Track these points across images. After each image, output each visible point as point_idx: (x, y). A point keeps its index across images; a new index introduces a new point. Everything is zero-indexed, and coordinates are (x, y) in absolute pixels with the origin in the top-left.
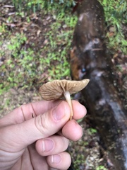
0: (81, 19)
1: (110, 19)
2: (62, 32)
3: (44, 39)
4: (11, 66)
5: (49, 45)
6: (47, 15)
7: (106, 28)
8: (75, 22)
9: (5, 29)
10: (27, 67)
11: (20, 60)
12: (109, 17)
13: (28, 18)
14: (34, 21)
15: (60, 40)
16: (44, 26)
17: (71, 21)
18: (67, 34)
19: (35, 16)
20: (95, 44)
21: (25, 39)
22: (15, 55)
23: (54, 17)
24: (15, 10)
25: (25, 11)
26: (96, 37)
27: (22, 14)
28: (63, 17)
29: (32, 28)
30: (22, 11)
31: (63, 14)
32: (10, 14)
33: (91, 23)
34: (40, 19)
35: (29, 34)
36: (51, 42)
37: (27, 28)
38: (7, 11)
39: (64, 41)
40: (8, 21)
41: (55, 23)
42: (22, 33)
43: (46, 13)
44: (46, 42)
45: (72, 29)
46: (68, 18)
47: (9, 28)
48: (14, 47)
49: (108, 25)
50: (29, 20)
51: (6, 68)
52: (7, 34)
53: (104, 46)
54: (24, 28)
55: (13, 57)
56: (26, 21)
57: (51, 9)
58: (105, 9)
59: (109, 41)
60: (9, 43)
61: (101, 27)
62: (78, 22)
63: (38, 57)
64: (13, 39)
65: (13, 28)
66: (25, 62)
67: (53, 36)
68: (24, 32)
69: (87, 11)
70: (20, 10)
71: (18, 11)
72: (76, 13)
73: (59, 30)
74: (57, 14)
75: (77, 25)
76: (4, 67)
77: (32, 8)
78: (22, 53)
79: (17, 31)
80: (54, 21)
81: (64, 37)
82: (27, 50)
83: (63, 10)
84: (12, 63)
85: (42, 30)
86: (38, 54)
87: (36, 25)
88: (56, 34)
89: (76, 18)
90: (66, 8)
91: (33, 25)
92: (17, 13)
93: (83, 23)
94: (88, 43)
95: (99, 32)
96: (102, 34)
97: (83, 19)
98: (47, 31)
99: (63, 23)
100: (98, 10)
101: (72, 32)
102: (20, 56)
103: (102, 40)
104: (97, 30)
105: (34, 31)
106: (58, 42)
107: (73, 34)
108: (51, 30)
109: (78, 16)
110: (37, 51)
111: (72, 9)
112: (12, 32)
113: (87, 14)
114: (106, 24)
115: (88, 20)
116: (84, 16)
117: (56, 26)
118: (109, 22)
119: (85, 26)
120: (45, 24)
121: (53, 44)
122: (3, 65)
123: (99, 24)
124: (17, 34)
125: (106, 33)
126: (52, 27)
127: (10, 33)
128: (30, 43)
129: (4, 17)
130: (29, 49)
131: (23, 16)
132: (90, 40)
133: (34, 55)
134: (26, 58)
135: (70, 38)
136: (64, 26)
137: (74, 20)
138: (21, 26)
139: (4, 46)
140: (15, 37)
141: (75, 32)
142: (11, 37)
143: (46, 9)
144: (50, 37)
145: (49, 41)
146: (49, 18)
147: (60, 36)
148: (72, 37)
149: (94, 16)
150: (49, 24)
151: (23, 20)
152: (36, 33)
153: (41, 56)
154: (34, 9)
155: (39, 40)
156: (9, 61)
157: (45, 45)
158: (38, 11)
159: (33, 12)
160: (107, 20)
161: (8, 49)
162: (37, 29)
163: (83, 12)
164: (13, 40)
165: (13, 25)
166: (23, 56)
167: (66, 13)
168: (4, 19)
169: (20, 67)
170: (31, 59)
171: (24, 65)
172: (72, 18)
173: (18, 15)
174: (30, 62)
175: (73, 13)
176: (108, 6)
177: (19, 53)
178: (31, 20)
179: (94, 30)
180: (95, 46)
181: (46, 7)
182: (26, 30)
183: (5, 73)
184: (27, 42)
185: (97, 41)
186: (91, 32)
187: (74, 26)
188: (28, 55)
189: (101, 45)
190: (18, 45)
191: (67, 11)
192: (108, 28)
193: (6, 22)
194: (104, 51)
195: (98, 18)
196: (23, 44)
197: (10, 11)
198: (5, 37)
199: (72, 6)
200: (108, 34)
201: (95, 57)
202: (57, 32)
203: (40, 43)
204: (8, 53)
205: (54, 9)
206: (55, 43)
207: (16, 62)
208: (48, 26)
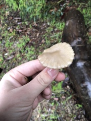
0: (67, 24)
1: (89, 22)
2: (54, 34)
3: (42, 39)
4: (20, 59)
5: (45, 43)
6: (43, 22)
7: (86, 30)
8: (63, 26)
9: (15, 33)
10: (30, 59)
11: (26, 54)
13: (30, 25)
14: (34, 27)
15: (52, 40)
16: (41, 30)
18: (58, 35)
19: (35, 24)
20: (78, 42)
21: (29, 39)
23: (48, 24)
24: (21, 21)
25: (28, 20)
26: (79, 37)
27: (27, 23)
28: (55, 23)
29: (33, 32)
30: (26, 21)
31: (54, 21)
32: (19, 23)
33: (75, 27)
34: (38, 25)
35: (31, 36)
36: (47, 41)
38: (16, 21)
39: (56, 40)
40: (17, 28)
41: (49, 28)
43: (42, 21)
44: (43, 41)
45: (61, 31)
46: (58, 24)
47: (18, 33)
48: (21, 45)
49: (87, 27)
50: (31, 27)
51: (16, 59)
52: (17, 37)
53: (85, 43)
54: (28, 32)
55: (21, 52)
56: (29, 27)
57: (46, 19)
58: (85, 16)
59: (89, 39)
60: (18, 43)
61: (82, 29)
62: (65, 26)
63: (38, 52)
64: (20, 40)
65: (21, 32)
66: (29, 56)
67: (47, 37)
68: (28, 35)
69: (71, 19)
70: (25, 20)
71: (24, 21)
72: (63, 20)
73: (52, 32)
74: (50, 21)
75: (65, 29)
76: (14, 59)
77: (33, 19)
78: (27, 49)
79: (23, 34)
80: (48, 26)
81: (55, 37)
82: (30, 47)
83: (54, 19)
84: (20, 56)
85: (40, 33)
86: (38, 49)
87: (36, 30)
88: (50, 35)
89: (64, 24)
90: (56, 17)
91: (34, 30)
92: (23, 23)
93: (69, 27)
94: (73, 41)
95: (81, 33)
96: (83, 34)
97: (69, 24)
98: (43, 34)
99: (54, 28)
100: (79, 17)
101: (61, 33)
102: (26, 51)
103: (83, 38)
104: (79, 31)
105: (34, 34)
106: (51, 41)
107: (62, 35)
108: (46, 33)
110: (37, 48)
111: (60, 18)
112: (20, 35)
113: (71, 21)
115: (73, 25)
116: (69, 22)
117: (50, 29)
118: (88, 25)
119: (71, 29)
120: (42, 29)
121: (48, 42)
123: (81, 27)
124: (23, 36)
125: (86, 33)
126: (47, 31)
127: (18, 36)
128: (32, 42)
129: (15, 25)
130: (31, 47)
131: (27, 24)
132: (74, 39)
133: (35, 51)
134: (29, 52)
135: (59, 37)
136: (56, 30)
137: (62, 25)
138: (26, 31)
139: (15, 44)
140: (22, 39)
141: (63, 34)
142: (19, 38)
143: (43, 19)
144: (46, 38)
145: (45, 40)
146: (44, 24)
147: (53, 36)
148: (61, 37)
149: (77, 22)
150: (45, 28)
151: (27, 27)
152: (36, 35)
153: (40, 51)
154: (35, 19)
155: (38, 40)
156: (18, 55)
157: (42, 43)
158: (37, 20)
159: (33, 21)
160: (86, 24)
161: (17, 47)
162: (37, 32)
163: (69, 19)
164: (20, 41)
165: (20, 31)
166: (28, 51)
167: (56, 20)
168: (14, 27)
169: (26, 59)
170: (33, 53)
171: (28, 58)
172: (61, 24)
173: (24, 24)
174: (33, 55)
175: (61, 20)
176: (86, 14)
177: (25, 49)
178: (32, 27)
179: (77, 32)
181: (42, 17)
182: (29, 33)
183: (15, 63)
184: (30, 42)
185: (80, 39)
186: (75, 33)
187: (62, 29)
188: (31, 50)
189: (83, 42)
190: (24, 44)
191: (57, 19)
192: (88, 30)
193: (16, 29)
194: (85, 46)
195: (80, 23)
196: (27, 44)
197: (18, 22)
198: (15, 39)
199: (60, 15)
200: (88, 33)
201: (79, 50)
202: (51, 34)
203: (39, 42)
204: (17, 50)
205: (48, 18)
206: (49, 42)
207: (23, 55)
208: (44, 30)
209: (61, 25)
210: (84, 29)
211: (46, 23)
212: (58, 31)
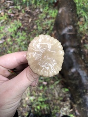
0: (60, 11)
1: (81, 12)
3: (34, 25)
4: (11, 43)
5: (37, 29)
6: (36, 8)
7: (77, 19)
8: (56, 14)
9: (7, 17)
10: (22, 44)
11: (17, 39)
13: (23, 10)
14: (27, 12)
15: (44, 26)
16: (34, 16)
17: (53, 13)
18: (50, 22)
19: (28, 9)
21: (20, 24)
22: (13, 35)
23: (41, 10)
24: (14, 4)
25: (21, 5)
26: (70, 24)
27: (19, 7)
28: (48, 10)
29: (25, 17)
30: (19, 5)
31: (47, 8)
32: (11, 7)
33: (67, 15)
34: (31, 11)
35: (23, 22)
36: (39, 27)
38: (8, 5)
39: (48, 26)
40: (9, 12)
41: (41, 14)
42: (19, 20)
44: (35, 27)
45: (54, 18)
46: (51, 11)
47: (10, 17)
48: (13, 30)
50: (23, 12)
51: (7, 44)
52: (8, 21)
53: (76, 31)
55: (12, 37)
57: (39, 5)
58: (77, 5)
59: (79, 28)
60: (9, 27)
61: (74, 17)
62: (58, 14)
63: (29, 38)
65: (13, 17)
66: (20, 41)
67: (40, 23)
69: (65, 6)
71: (16, 5)
72: (56, 7)
73: (45, 19)
74: (43, 8)
75: (57, 16)
76: (5, 44)
77: (26, 4)
78: (18, 34)
79: (15, 19)
80: (41, 12)
81: (48, 24)
82: (21, 32)
83: (47, 5)
84: (11, 41)
85: (33, 18)
86: (29, 35)
87: (29, 15)
89: (57, 11)
90: (50, 4)
91: (26, 15)
92: (15, 7)
93: (61, 14)
94: (64, 29)
95: (73, 21)
96: (75, 23)
97: (62, 12)
98: (36, 20)
99: (47, 14)
100: (72, 5)
101: (53, 20)
102: (17, 36)
103: (74, 27)
104: (71, 20)
105: (27, 19)
108: (39, 19)
109: (58, 9)
110: (28, 33)
111: (53, 5)
112: (11, 19)
113: (64, 8)
114: (78, 15)
115: (65, 12)
116: (63, 10)
117: (43, 16)
118: (80, 14)
120: (34, 14)
122: (4, 42)
123: (73, 15)
124: (15, 21)
125: (77, 22)
126: (40, 17)
128: (24, 28)
129: (7, 9)
130: (23, 32)
131: (19, 9)
132: (66, 27)
133: (26, 36)
134: (21, 38)
136: (48, 17)
137: (55, 12)
138: (18, 16)
139: (6, 29)
140: (13, 23)
142: (11, 23)
144: (38, 24)
145: (37, 26)
146: (37, 10)
147: (45, 23)
148: (53, 24)
149: (70, 10)
150: (38, 14)
151: (19, 11)
152: (28, 21)
153: (31, 37)
154: (28, 4)
155: (30, 26)
156: (9, 39)
157: (34, 29)
158: (30, 5)
159: (26, 6)
160: (78, 13)
161: (8, 32)
162: (29, 18)
163: (62, 7)
164: (12, 25)
165: (12, 15)
166: (19, 37)
167: (49, 7)
168: (6, 11)
169: (17, 44)
170: (24, 38)
171: (19, 43)
174: (24, 41)
175: (54, 7)
176: (79, 3)
177: (16, 34)
178: (25, 12)
179: (69, 20)
180: (70, 31)
181: (36, 3)
182: (21, 18)
183: (6, 48)
184: (22, 27)
185: (71, 27)
186: (67, 21)
187: (55, 16)
188: (22, 35)
189: (74, 30)
190: (15, 28)
191: (51, 6)
192: (79, 19)
193: (7, 13)
194: (76, 34)
195: (72, 11)
196: (19, 28)
197: (10, 5)
198: (7, 23)
199: (54, 3)
200: (79, 23)
201: (69, 38)
202: (43, 21)
203: (31, 28)
204: (8, 34)
205: (41, 4)
206: (41, 28)
207: (14, 40)
208: (37, 16)
210: (76, 18)
211: (39, 9)
212: (51, 18)
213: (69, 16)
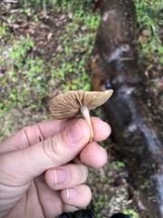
0: (105, 18)
1: (144, 18)
2: (80, 35)
3: (57, 45)
4: (14, 80)
5: (63, 52)
6: (61, 13)
7: (137, 31)
8: (97, 23)
9: (6, 31)
10: (35, 80)
11: (26, 72)
12: (142, 16)
13: (35, 16)
14: (43, 21)
15: (77, 46)
16: (57, 28)
17: (93, 21)
18: (87, 38)
19: (44, 14)
20: (124, 52)
21: (32, 44)
22: (19, 65)
23: (70, 16)
24: (18, 6)
25: (32, 6)
26: (125, 43)
27: (28, 11)
28: (82, 16)
29: (41, 30)
30: (28, 7)
31: (81, 12)
32: (12, 11)
33: (118, 24)
34: (51, 18)
35: (38, 38)
36: (66, 49)
37: (34, 29)
38: (8, 7)
39: (83, 47)
40: (9, 21)
41: (71, 24)
42: (28, 36)
43: (59, 10)
44: (59, 48)
45: (94, 32)
46: (89, 18)
47: (11, 30)
48: (18, 55)
49: (141, 27)
50: (37, 20)
51: (7, 81)
52: (8, 37)
53: (136, 54)
54: (30, 30)
55: (16, 68)
56: (33, 20)
57: (66, 5)
58: (137, 6)
59: (141, 48)
60: (11, 50)
61: (132, 29)
62: (102, 22)
63: (49, 69)
64: (16, 44)
65: (17, 29)
66: (33, 75)
67: (68, 41)
68: (31, 35)
69: (113, 8)
70: (25, 6)
71: (23, 8)
72: (98, 10)
73: (77, 32)
74: (74, 11)
75: (100, 27)
76: (4, 81)
77: (41, 4)
78: (28, 62)
79: (21, 33)
80: (70, 21)
81: (83, 42)
82: (34, 59)
83: (81, 7)
84: (15, 76)
85: (55, 32)
86: (49, 64)
87: (46, 27)
88: (72, 38)
89: (99, 18)
90: (86, 4)
91: (43, 26)
92: (21, 11)
93: (108, 23)
94: (114, 50)
95: (129, 36)
96: (133, 39)
97: (108, 19)
98: (60, 35)
99: (81, 24)
100: (127, 7)
101: (93, 35)
102: (26, 66)
103: (133, 46)
104: (126, 33)
105: (43, 33)
106: (74, 49)
107: (94, 39)
108: (66, 33)
109: (102, 15)
110: (47, 60)
111: (93, 5)
112: (15, 35)
113: (113, 12)
114: (138, 25)
115: (115, 20)
116: (110, 15)
117: (73, 27)
118: (142, 23)
119: (111, 28)
120: (58, 24)
121: (69, 51)
122: (3, 78)
123: (130, 25)
124: (22, 37)
125: (138, 37)
126: (68, 29)
127: (12, 37)
128: (39, 50)
129: (5, 15)
130: (37, 58)
131: (29, 14)
132: (117, 47)
133: (43, 66)
134: (33, 69)
135: (90, 43)
136: (84, 28)
137: (96, 19)
138: (27, 28)
139: (5, 53)
140: (18, 42)
141: (97, 36)
142: (14, 41)
143: (60, 5)
144: (65, 42)
145: (63, 47)
146: (63, 17)
147: (78, 40)
148: (93, 42)
149: (123, 15)
150: (64, 24)
151: (29, 19)
152: (46, 36)
153: (53, 67)
154: (45, 5)
155: (49, 46)
156: (11, 73)
157: (58, 53)
158: (49, 7)
159: (42, 9)
160: (139, 20)
161: (9, 58)
162: (48, 31)
163: (108, 9)
164: (16, 46)
165: (16, 26)
166: (30, 67)
167: (86, 11)
168: (4, 18)
169: (26, 82)
170: (39, 70)
171: (30, 79)
172: (94, 18)
173: (23, 13)
174: (39, 75)
175: (94, 10)
176: (140, 1)
177: (24, 62)
178: (40, 20)
179: (122, 34)
180: (124, 54)
181: (59, 2)
182: (33, 32)
183: (6, 88)
184: (35, 49)
185: (126, 48)
186: (118, 36)
187: (96, 28)
188: (35, 65)
189: (132, 52)
190: (23, 52)
191: (87, 8)
192: (141, 31)
193: (6, 22)
194: (135, 61)
195: (128, 17)
196: (29, 52)
197: (12, 8)
198: (6, 42)
199: (93, 1)
200: (140, 39)
201: (123, 68)
202: (74, 36)
203: (51, 50)
204: (9, 62)
205: (69, 5)
206: (71, 50)
207: (20, 74)
208: (62, 27)
209: (93, 20)
210: (134, 30)
211: (67, 14)
212: (88, 31)
213: (122, 26)
